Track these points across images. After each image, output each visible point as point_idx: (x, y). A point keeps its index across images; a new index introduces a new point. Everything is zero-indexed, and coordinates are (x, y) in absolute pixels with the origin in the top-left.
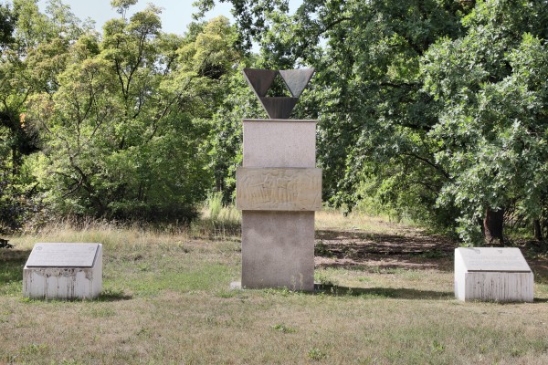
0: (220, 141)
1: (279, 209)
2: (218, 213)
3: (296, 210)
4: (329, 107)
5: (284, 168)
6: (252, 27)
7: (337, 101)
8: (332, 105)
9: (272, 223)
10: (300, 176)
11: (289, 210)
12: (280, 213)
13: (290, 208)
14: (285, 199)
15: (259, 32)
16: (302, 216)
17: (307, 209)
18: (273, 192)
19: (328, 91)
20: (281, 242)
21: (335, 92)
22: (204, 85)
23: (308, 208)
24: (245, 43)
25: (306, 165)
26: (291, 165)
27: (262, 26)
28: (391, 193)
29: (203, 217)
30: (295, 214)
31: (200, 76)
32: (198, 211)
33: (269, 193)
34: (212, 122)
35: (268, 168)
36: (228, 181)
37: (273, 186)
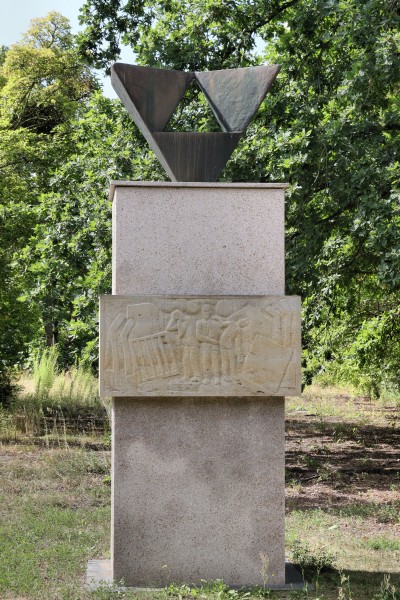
0: (55, 241)
1: (201, 393)
2: (49, 385)
3: (242, 393)
4: (286, 171)
5: (213, 298)
6: (120, 14)
7: (302, 158)
8: (293, 167)
9: (183, 426)
10: (251, 314)
11: (227, 393)
12: (203, 402)
13: (227, 390)
14: (215, 368)
15: (135, 24)
16: (254, 409)
17: (268, 393)
18: (188, 353)
19: (284, 137)
20: (207, 471)
21: (297, 139)
22: (23, 144)
23: (270, 390)
24: (105, 45)
25: (263, 290)
26: (228, 290)
27: (141, 13)
28: (377, 346)
29: (22, 395)
30: (239, 404)
31: (13, 128)
32: (13, 383)
33: (179, 355)
34: (38, 210)
35: (173, 298)
36: (73, 328)
37: (188, 339)
